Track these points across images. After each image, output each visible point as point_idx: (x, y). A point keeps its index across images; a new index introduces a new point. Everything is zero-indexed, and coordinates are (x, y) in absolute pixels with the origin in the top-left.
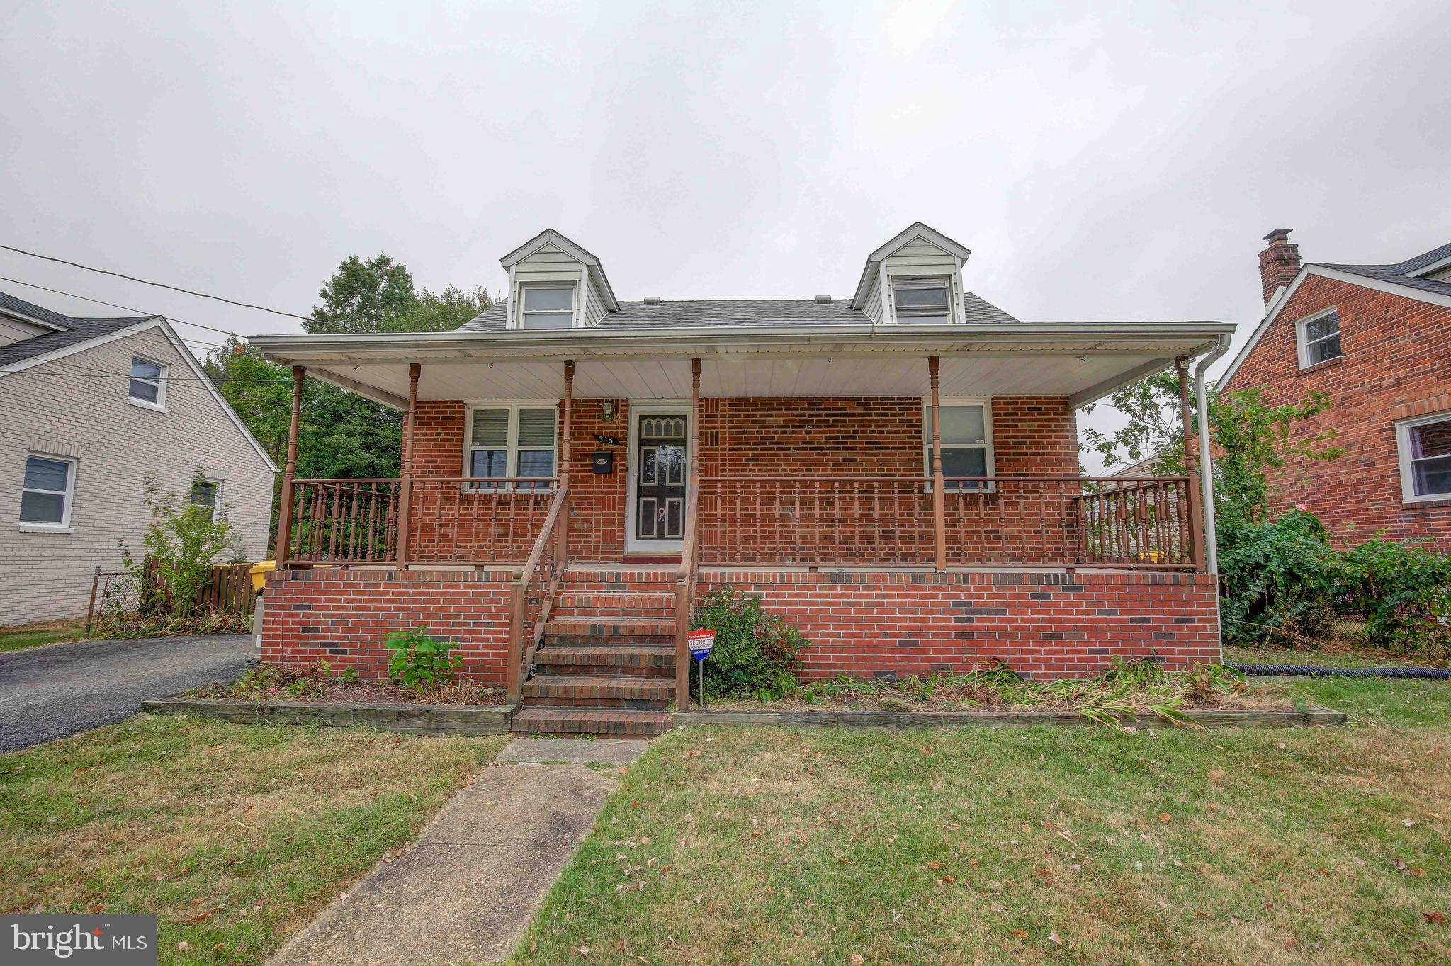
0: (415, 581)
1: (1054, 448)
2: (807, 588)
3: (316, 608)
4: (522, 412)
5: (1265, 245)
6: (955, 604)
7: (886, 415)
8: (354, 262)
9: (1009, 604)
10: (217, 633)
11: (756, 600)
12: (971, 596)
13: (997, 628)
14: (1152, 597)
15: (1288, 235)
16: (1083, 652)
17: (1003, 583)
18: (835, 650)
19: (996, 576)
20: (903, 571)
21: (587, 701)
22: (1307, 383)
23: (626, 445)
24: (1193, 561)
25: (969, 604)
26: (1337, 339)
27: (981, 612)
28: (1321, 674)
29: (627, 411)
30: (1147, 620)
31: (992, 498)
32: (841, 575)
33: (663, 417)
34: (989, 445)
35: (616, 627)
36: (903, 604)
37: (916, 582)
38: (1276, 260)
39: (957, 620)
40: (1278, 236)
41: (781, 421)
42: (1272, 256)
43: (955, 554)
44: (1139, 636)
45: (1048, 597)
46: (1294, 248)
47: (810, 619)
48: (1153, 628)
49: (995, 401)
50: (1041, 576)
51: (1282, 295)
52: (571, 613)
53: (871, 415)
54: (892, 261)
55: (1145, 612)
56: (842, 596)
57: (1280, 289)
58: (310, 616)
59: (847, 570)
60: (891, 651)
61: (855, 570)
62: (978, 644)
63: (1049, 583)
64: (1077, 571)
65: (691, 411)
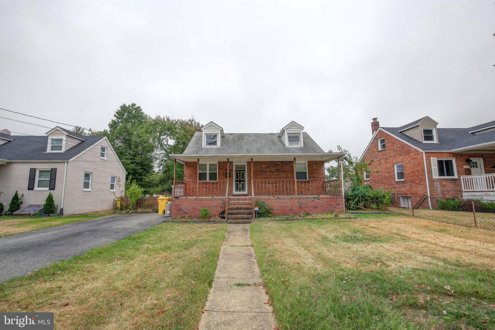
0: (200, 200)
1: (320, 172)
2: (273, 200)
3: (182, 205)
4: (209, 164)
5: (372, 121)
6: (298, 202)
7: (286, 165)
8: (124, 105)
9: (308, 202)
10: (142, 213)
11: (264, 202)
12: (301, 201)
13: (306, 206)
14: (333, 200)
15: (377, 119)
16: (321, 210)
17: (306, 198)
18: (278, 211)
19: (306, 197)
20: (289, 197)
21: (238, 219)
22: (380, 154)
23: (232, 171)
24: (340, 194)
25: (301, 202)
26: (384, 144)
27: (303, 204)
28: (361, 213)
29: (232, 164)
30: (332, 205)
32: (279, 197)
33: (240, 165)
34: (307, 171)
35: (241, 207)
36: (290, 202)
37: (292, 199)
38: (374, 125)
39: (299, 205)
40: (375, 119)
41: (265, 166)
42: (373, 124)
43: (298, 194)
44: (330, 207)
45: (315, 201)
46: (378, 122)
47: (273, 205)
48: (333, 206)
49: (308, 162)
50: (313, 197)
51: (376, 133)
52: (231, 205)
53: (283, 165)
54: (287, 130)
55: (331, 203)
56: (279, 201)
57: (375, 132)
58: (180, 207)
59: (280, 197)
60: (288, 211)
61: (281, 197)
62: (303, 209)
63: (315, 198)
64: (320, 196)
65: (246, 164)
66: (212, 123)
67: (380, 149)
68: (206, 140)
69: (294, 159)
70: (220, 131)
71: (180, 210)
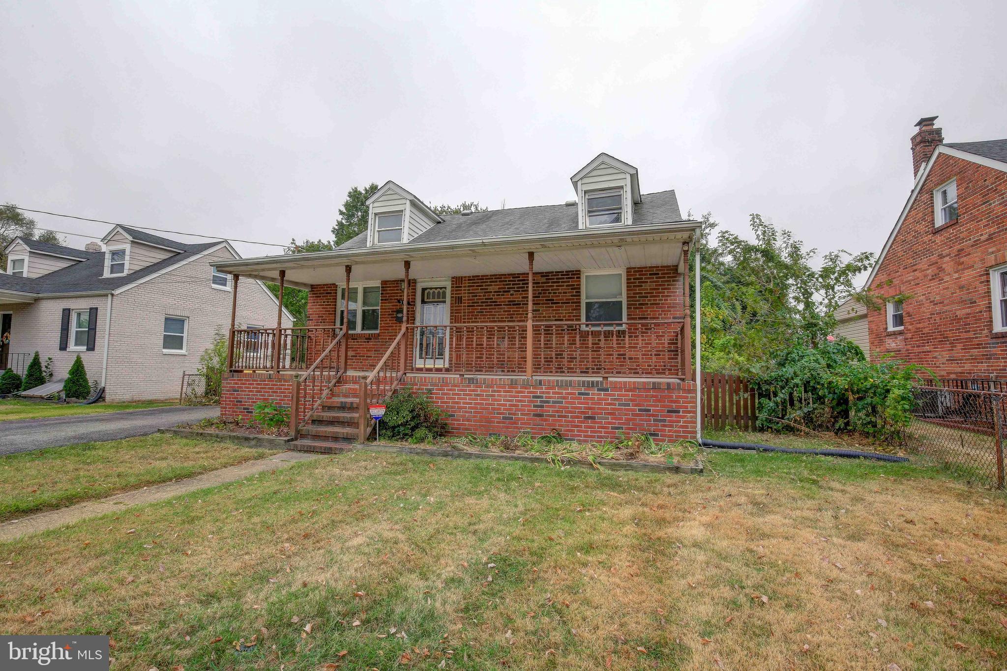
0: (280, 379)
2: (456, 386)
3: (241, 391)
4: (365, 288)
5: (917, 130)
6: (534, 397)
7: (559, 282)
8: (355, 190)
9: (564, 398)
11: (430, 391)
12: (543, 393)
13: (557, 412)
14: (653, 396)
15: (934, 122)
16: (608, 428)
17: (560, 385)
18: (468, 420)
19: (557, 381)
20: (507, 378)
22: (938, 239)
23: (414, 305)
24: (684, 374)
25: (542, 397)
27: (548, 402)
28: (765, 450)
29: (415, 286)
30: (649, 411)
31: (620, 334)
32: (473, 379)
33: (436, 288)
34: (624, 299)
35: (352, 403)
36: (506, 396)
37: (513, 384)
38: (921, 142)
39: (535, 406)
40: (927, 122)
41: (496, 288)
42: (918, 139)
43: (537, 368)
44: (642, 420)
45: (588, 394)
46: (939, 132)
47: (457, 403)
48: (653, 415)
49: (629, 270)
50: (583, 382)
51: (925, 169)
52: (339, 396)
53: (549, 283)
54: (586, 180)
55: (648, 406)
56: (473, 391)
57: (924, 165)
58: (239, 395)
59: (479, 376)
60: (498, 422)
61: (480, 377)
62: (546, 420)
63: (588, 386)
64: (610, 379)
65: (448, 285)
66: (391, 185)
67: (940, 220)
68: (377, 229)
69: (527, 255)
70: (408, 202)
71: (237, 402)
